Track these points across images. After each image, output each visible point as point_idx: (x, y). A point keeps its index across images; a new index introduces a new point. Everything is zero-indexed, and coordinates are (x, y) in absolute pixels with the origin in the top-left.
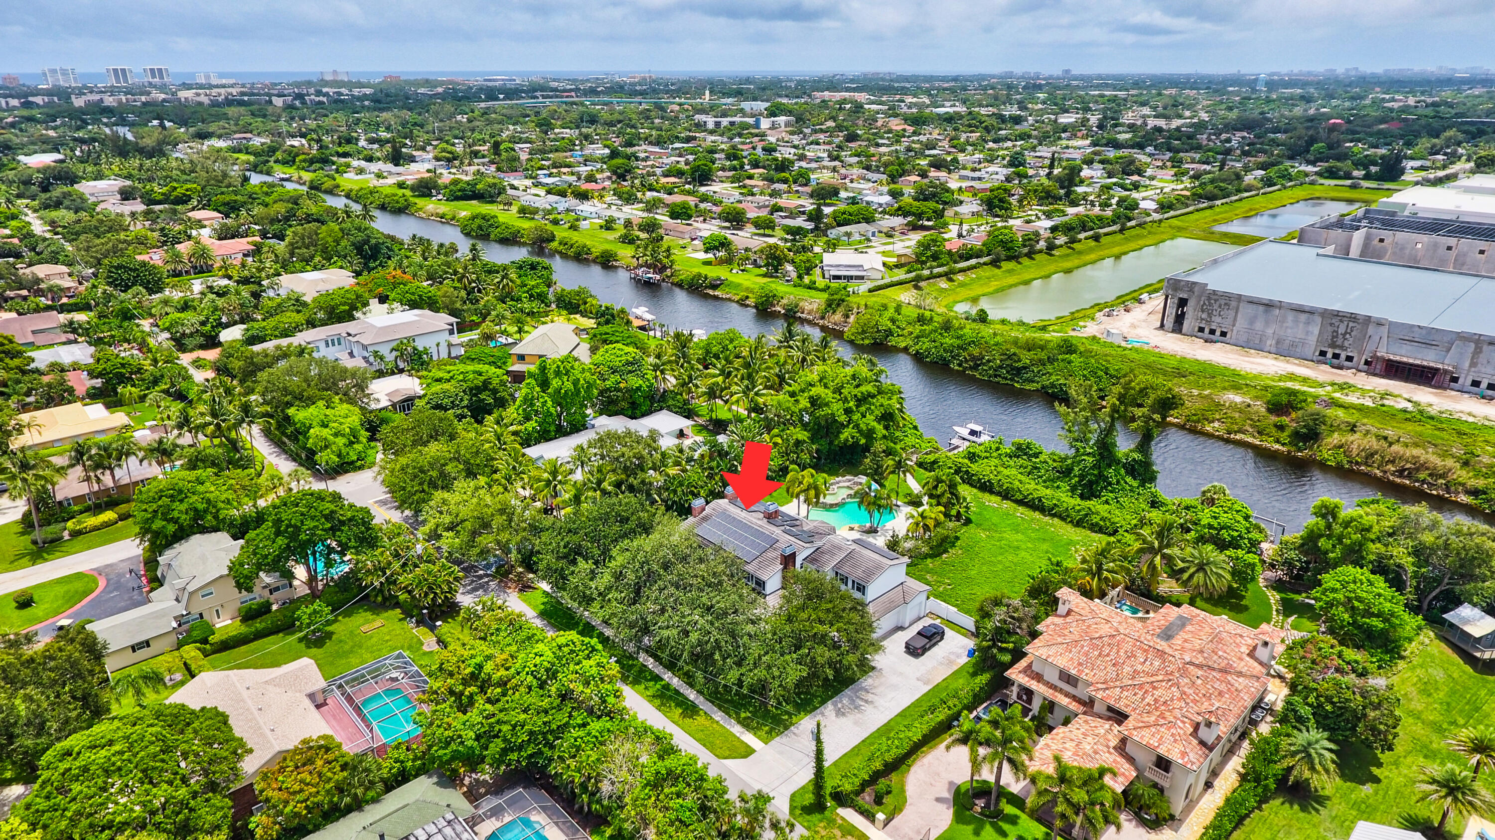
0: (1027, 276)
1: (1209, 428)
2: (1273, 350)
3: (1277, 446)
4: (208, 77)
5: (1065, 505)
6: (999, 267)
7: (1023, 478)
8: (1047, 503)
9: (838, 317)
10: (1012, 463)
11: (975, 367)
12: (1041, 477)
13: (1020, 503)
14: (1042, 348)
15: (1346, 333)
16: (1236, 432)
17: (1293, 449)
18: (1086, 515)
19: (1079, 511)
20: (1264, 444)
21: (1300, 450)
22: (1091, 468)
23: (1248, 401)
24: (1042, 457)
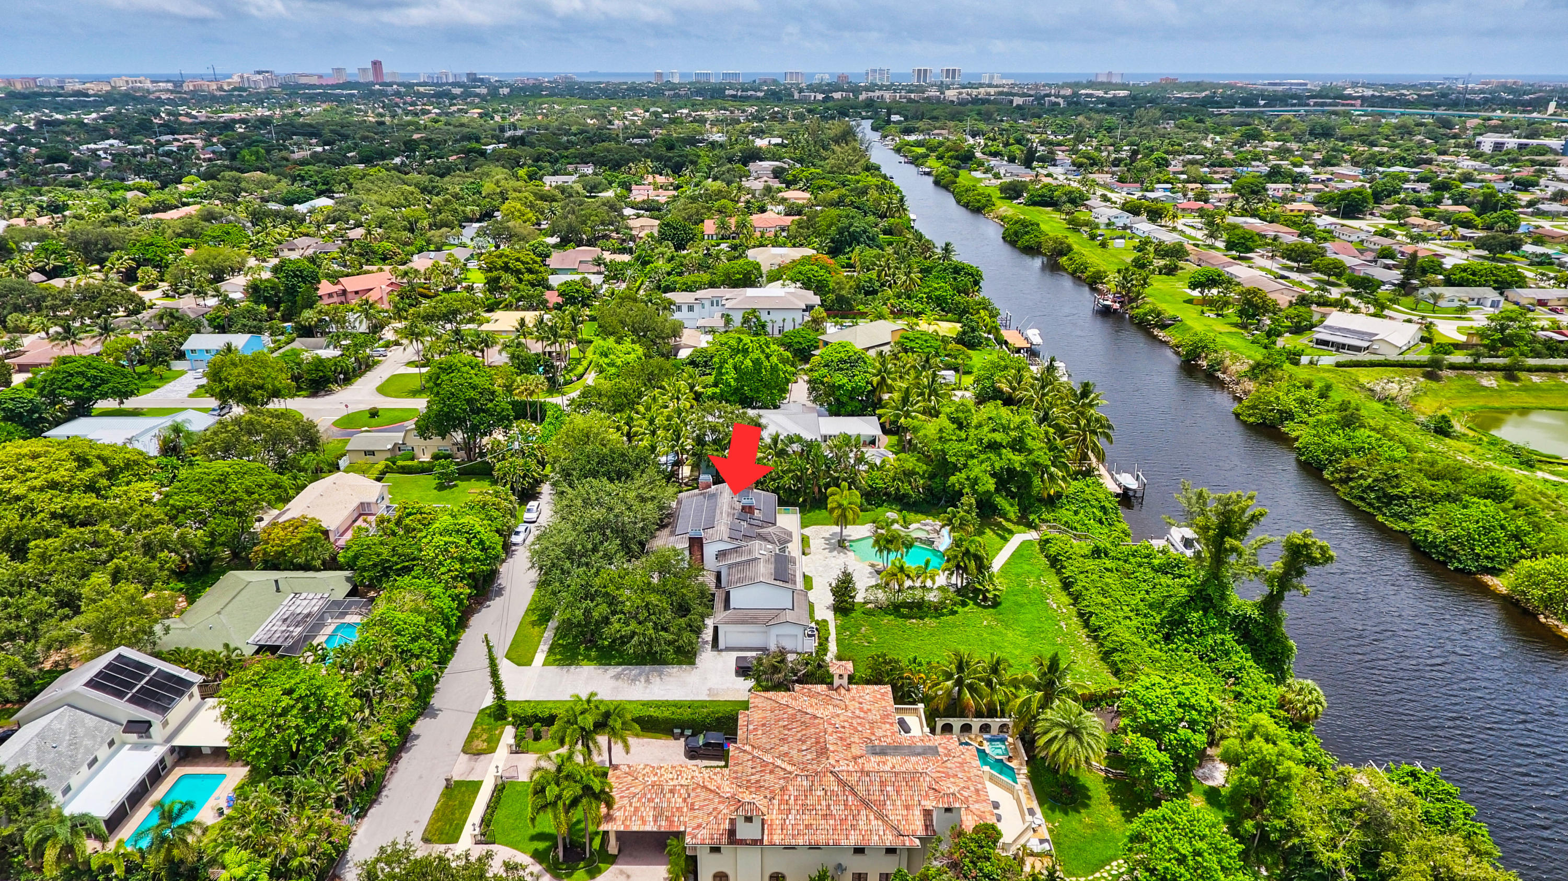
4: (992, 77)
11: (1346, 481)
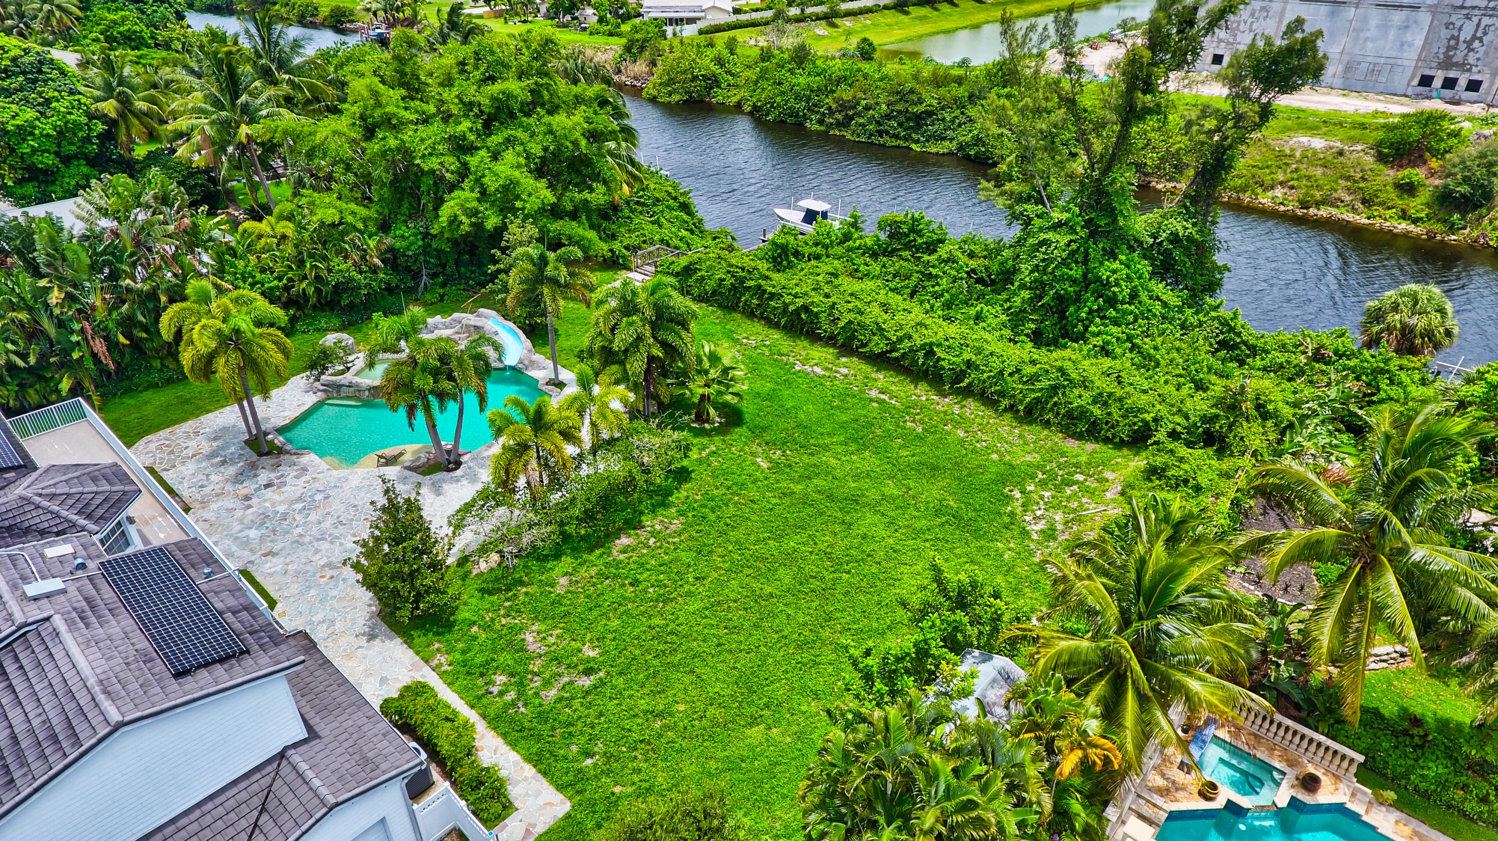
0: (947, 25)
1: (1265, 199)
2: (1338, 82)
3: (1403, 226)
5: (996, 363)
6: (907, 13)
7: (895, 300)
8: (948, 360)
9: (640, 67)
10: (876, 268)
11: (845, 124)
12: (936, 296)
13: (881, 360)
14: (959, 81)
15: (1474, 38)
16: (1318, 204)
17: (1438, 227)
18: (1054, 389)
19: (1034, 378)
20: (1378, 222)
21: (1452, 229)
22: (1064, 263)
23: (1338, 144)
24: (943, 251)
